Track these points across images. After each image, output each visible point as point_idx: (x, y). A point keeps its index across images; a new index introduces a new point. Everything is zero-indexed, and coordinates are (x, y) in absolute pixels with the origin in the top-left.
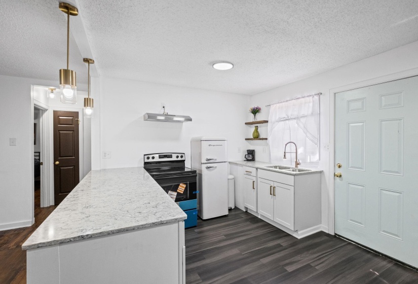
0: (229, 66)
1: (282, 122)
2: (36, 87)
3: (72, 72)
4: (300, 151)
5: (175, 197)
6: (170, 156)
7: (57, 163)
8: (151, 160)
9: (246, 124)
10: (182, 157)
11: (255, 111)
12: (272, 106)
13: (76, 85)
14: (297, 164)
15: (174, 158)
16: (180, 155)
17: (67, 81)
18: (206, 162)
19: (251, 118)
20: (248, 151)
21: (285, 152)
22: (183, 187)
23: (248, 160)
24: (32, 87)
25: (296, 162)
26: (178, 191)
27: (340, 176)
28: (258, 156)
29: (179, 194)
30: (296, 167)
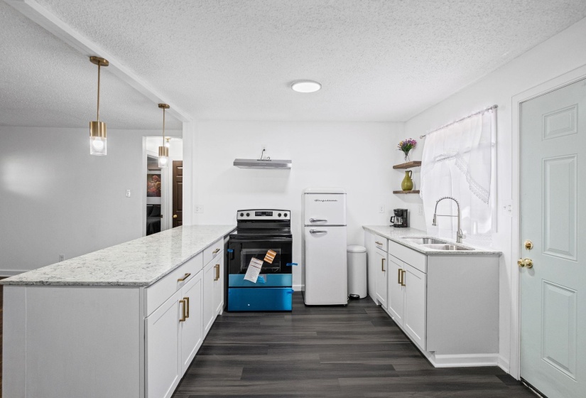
0: (315, 87)
1: (440, 163)
2: (148, 138)
3: (101, 123)
4: (465, 213)
5: (260, 267)
6: (271, 214)
7: (175, 216)
8: (245, 218)
9: (395, 167)
10: (286, 215)
11: (407, 147)
12: (427, 136)
13: (105, 136)
14: (460, 237)
15: (275, 217)
16: (283, 213)
17: (95, 133)
18: (310, 224)
19: (401, 158)
20: (395, 211)
21: (435, 215)
22: (272, 255)
23: (395, 226)
24: (144, 138)
25: (458, 233)
26: (265, 259)
27: (530, 265)
28: (413, 220)
29: (265, 264)
30: (458, 242)
